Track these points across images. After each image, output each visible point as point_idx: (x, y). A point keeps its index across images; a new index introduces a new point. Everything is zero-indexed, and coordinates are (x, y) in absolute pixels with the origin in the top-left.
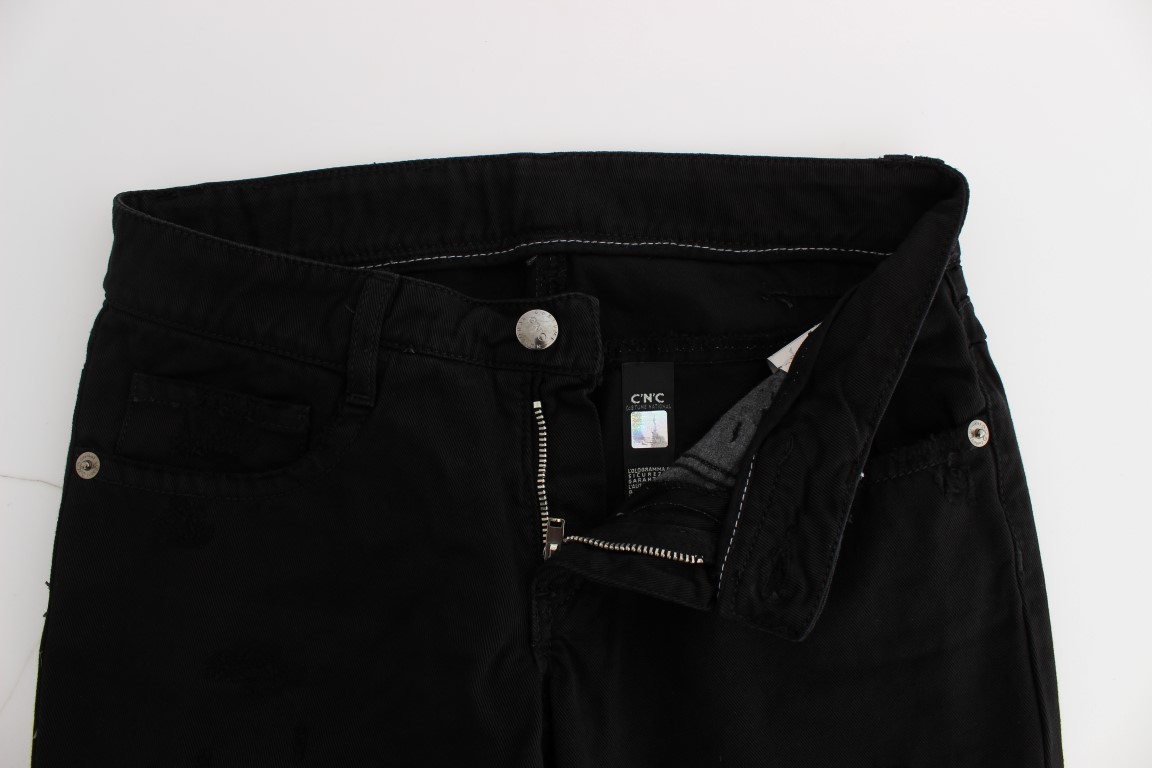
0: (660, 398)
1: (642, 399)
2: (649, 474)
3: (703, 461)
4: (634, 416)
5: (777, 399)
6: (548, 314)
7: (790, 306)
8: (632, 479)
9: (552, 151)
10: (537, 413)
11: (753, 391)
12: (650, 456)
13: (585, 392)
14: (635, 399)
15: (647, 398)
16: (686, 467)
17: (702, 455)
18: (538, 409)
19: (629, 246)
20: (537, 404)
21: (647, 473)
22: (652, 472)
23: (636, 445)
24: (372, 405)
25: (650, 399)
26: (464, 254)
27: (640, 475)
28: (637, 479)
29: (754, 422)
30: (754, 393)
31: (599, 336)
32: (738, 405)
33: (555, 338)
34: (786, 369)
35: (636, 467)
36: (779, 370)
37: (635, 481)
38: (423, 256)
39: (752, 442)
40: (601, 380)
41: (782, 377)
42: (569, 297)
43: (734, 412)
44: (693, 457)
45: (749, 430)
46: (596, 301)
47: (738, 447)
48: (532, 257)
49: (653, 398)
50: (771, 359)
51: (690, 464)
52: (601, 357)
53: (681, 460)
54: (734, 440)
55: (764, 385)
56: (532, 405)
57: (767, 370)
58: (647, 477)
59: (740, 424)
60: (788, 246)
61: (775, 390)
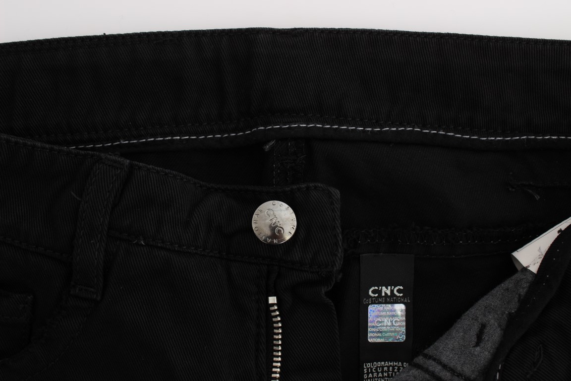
0: (399, 291)
1: (380, 292)
2: (386, 369)
3: (445, 366)
4: (371, 308)
5: (524, 302)
6: (285, 206)
7: (537, 197)
8: (368, 374)
9: (293, 27)
10: (272, 308)
11: (497, 288)
12: (387, 351)
13: (324, 290)
14: (373, 292)
15: (386, 291)
16: (426, 371)
17: (444, 359)
18: (273, 305)
19: (371, 131)
20: (272, 300)
21: (383, 367)
22: (388, 367)
23: (373, 338)
24: (99, 298)
25: (389, 293)
26: (198, 134)
27: (376, 369)
28: (372, 373)
29: (500, 326)
30: (498, 291)
31: (339, 230)
32: (480, 302)
33: (293, 232)
34: (534, 269)
35: (372, 361)
36: (525, 269)
37: (370, 375)
38: (155, 136)
39: (498, 349)
40: (340, 276)
41: (530, 278)
42: (308, 188)
43: (476, 310)
44: (435, 360)
45: (494, 335)
46: (337, 193)
47: (483, 354)
48: (269, 141)
49: (392, 291)
50: (516, 254)
51: (431, 368)
52: (340, 253)
53: (420, 360)
54: (477, 344)
55: (508, 284)
56: (267, 300)
57: (512, 267)
58: (382, 372)
59: (483, 326)
60: (536, 134)
61: (523, 292)
